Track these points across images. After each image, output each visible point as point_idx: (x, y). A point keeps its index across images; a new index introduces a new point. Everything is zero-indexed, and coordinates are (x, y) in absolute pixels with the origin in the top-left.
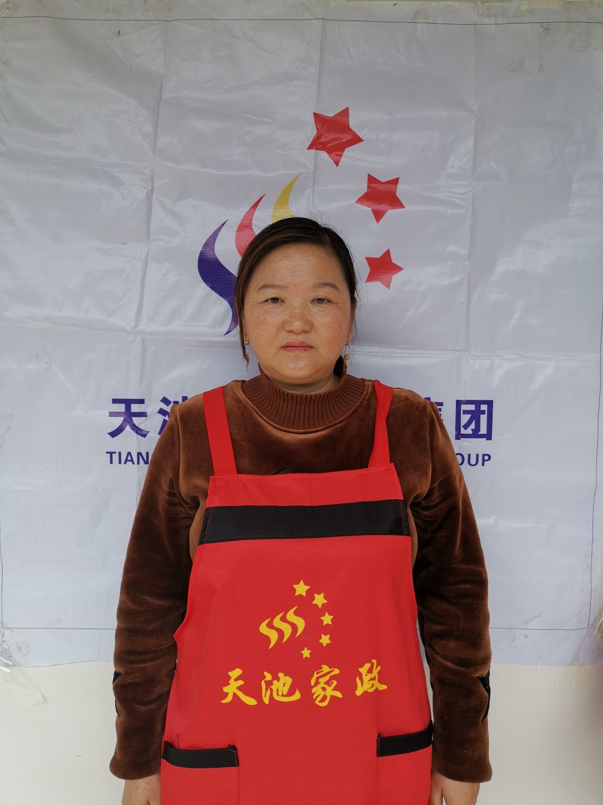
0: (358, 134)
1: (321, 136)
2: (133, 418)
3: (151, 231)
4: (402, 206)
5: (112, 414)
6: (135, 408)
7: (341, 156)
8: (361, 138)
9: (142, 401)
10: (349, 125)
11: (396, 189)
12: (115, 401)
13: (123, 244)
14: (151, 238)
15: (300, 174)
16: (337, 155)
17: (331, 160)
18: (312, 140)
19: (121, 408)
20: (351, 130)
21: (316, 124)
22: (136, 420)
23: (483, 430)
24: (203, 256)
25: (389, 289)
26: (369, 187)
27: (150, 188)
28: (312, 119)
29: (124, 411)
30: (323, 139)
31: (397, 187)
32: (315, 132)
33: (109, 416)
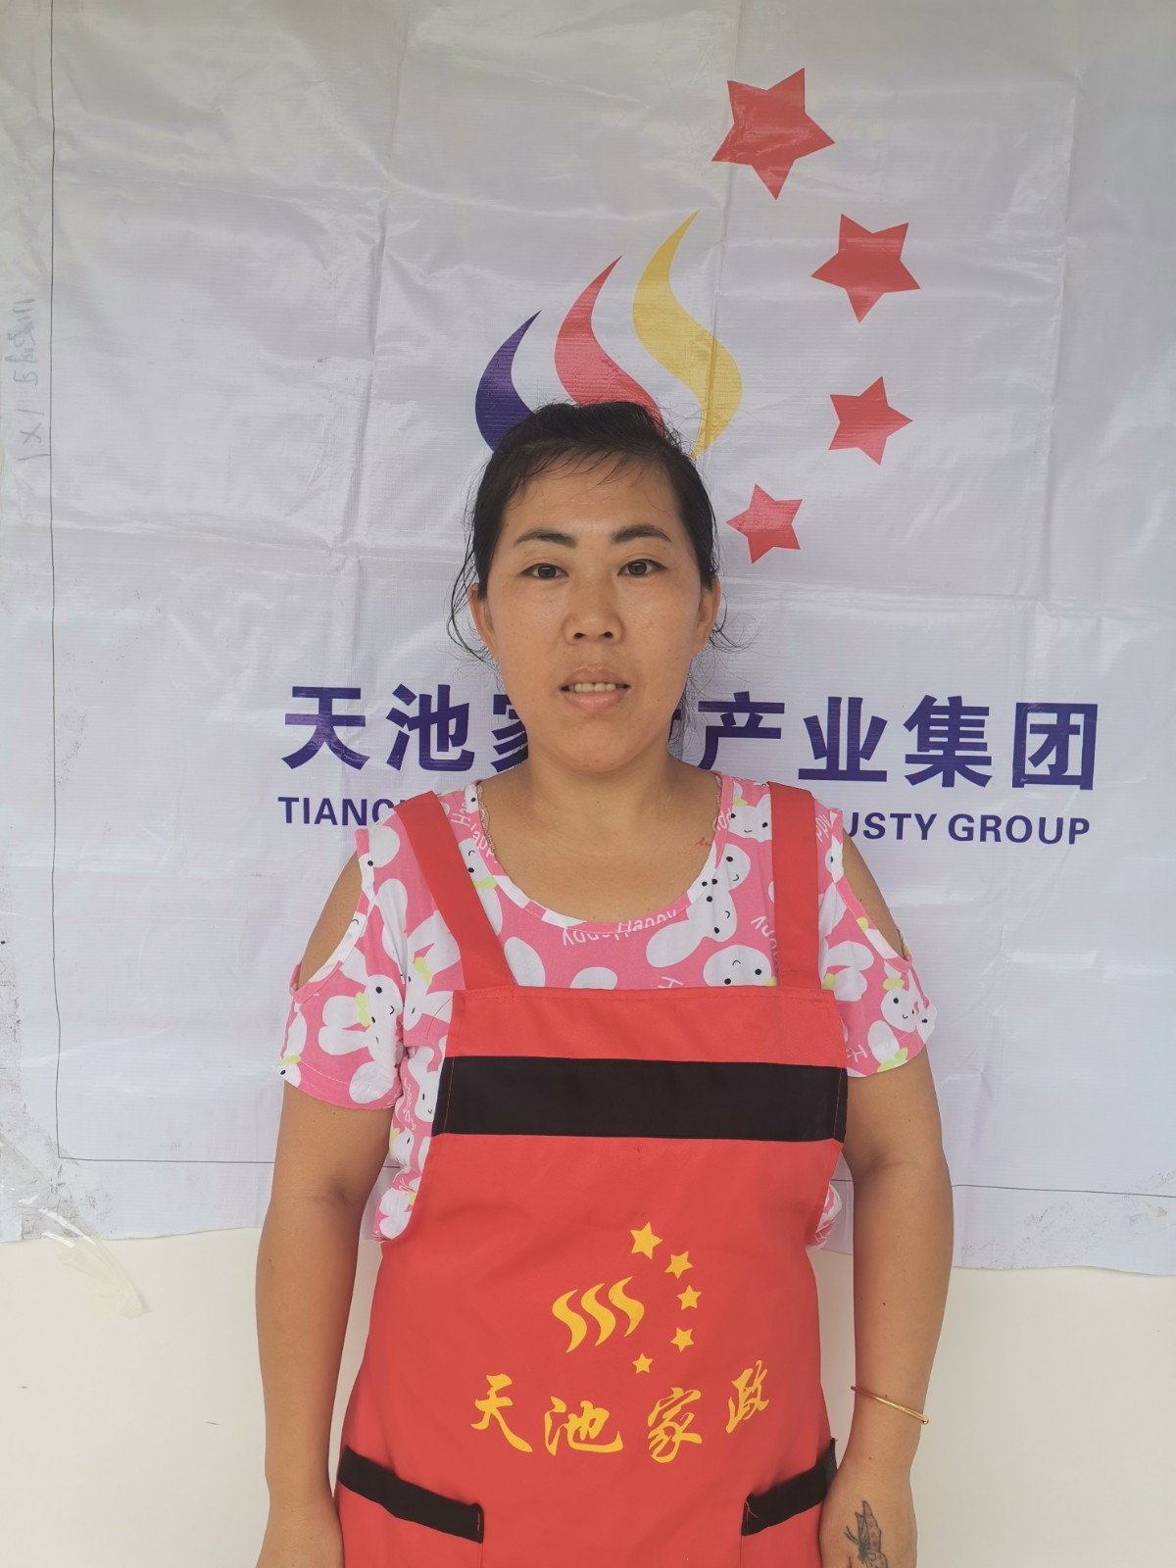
0: (823, 127)
1: (743, 131)
2: (336, 728)
3: (379, 333)
4: (911, 284)
5: (291, 719)
6: (340, 707)
7: (785, 175)
8: (828, 137)
9: (353, 693)
10: (804, 107)
11: (901, 248)
12: (298, 692)
13: (320, 361)
14: (378, 348)
15: (695, 214)
16: (776, 173)
17: (763, 185)
18: (722, 140)
19: (312, 706)
20: (808, 120)
21: (733, 105)
22: (341, 732)
23: (1074, 768)
24: (486, 387)
25: (879, 462)
26: (842, 244)
27: (378, 240)
28: (723, 95)
29: (316, 712)
30: (748, 138)
31: (902, 244)
32: (731, 123)
33: (286, 723)
